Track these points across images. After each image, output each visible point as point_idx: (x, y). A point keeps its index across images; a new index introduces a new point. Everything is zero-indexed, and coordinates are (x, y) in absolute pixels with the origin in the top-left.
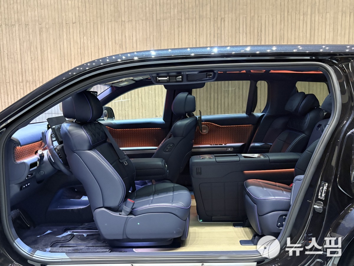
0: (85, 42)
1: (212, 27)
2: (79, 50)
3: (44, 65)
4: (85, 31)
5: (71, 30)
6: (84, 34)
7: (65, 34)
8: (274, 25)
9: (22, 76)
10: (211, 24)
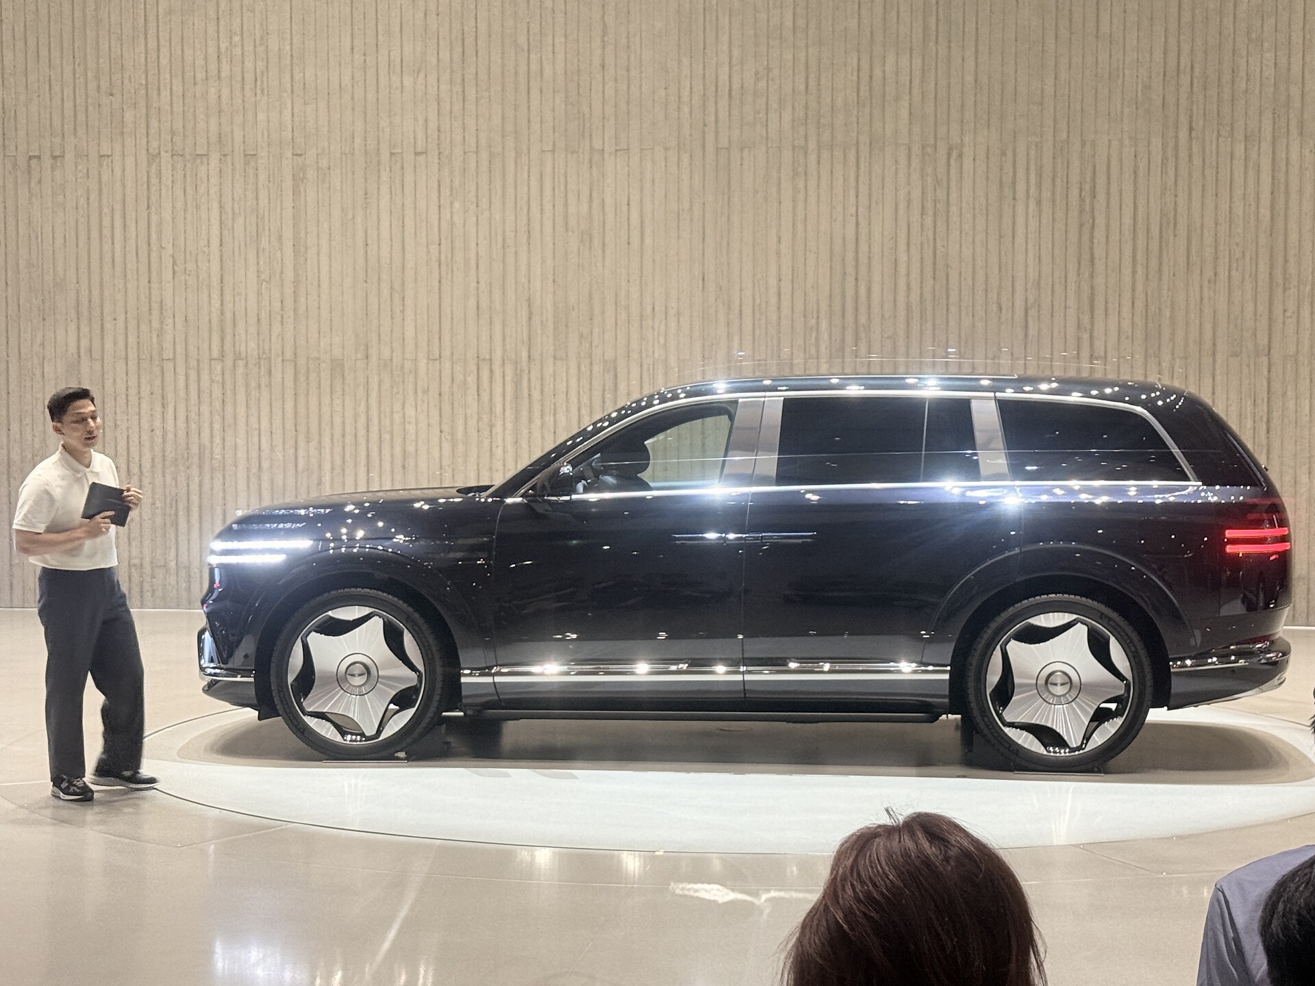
0: (458, 219)
1: (915, 176)
2: (434, 249)
3: (303, 300)
4: (457, 183)
5: (409, 179)
6: (454, 192)
7: (384, 189)
8: (1141, 173)
9: (222, 340)
10: (912, 168)
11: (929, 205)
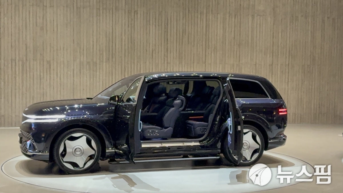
0: (6, 22)
1: (127, 18)
4: (6, 12)
6: (5, 15)
11: (130, 25)
